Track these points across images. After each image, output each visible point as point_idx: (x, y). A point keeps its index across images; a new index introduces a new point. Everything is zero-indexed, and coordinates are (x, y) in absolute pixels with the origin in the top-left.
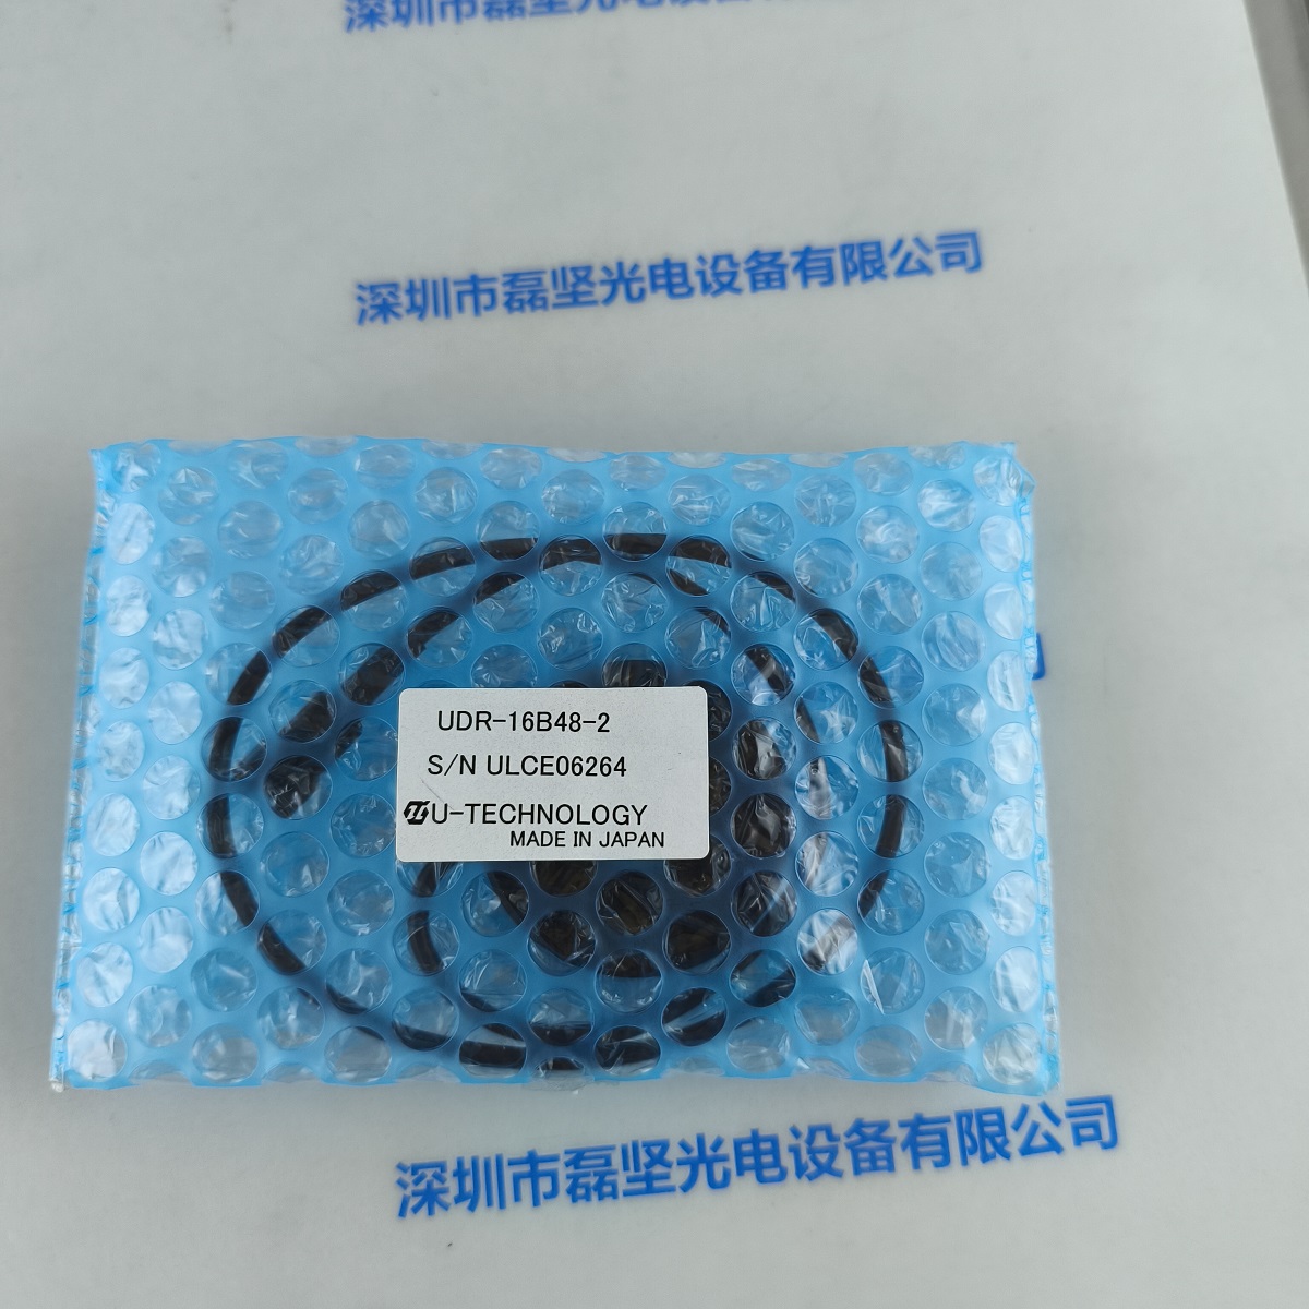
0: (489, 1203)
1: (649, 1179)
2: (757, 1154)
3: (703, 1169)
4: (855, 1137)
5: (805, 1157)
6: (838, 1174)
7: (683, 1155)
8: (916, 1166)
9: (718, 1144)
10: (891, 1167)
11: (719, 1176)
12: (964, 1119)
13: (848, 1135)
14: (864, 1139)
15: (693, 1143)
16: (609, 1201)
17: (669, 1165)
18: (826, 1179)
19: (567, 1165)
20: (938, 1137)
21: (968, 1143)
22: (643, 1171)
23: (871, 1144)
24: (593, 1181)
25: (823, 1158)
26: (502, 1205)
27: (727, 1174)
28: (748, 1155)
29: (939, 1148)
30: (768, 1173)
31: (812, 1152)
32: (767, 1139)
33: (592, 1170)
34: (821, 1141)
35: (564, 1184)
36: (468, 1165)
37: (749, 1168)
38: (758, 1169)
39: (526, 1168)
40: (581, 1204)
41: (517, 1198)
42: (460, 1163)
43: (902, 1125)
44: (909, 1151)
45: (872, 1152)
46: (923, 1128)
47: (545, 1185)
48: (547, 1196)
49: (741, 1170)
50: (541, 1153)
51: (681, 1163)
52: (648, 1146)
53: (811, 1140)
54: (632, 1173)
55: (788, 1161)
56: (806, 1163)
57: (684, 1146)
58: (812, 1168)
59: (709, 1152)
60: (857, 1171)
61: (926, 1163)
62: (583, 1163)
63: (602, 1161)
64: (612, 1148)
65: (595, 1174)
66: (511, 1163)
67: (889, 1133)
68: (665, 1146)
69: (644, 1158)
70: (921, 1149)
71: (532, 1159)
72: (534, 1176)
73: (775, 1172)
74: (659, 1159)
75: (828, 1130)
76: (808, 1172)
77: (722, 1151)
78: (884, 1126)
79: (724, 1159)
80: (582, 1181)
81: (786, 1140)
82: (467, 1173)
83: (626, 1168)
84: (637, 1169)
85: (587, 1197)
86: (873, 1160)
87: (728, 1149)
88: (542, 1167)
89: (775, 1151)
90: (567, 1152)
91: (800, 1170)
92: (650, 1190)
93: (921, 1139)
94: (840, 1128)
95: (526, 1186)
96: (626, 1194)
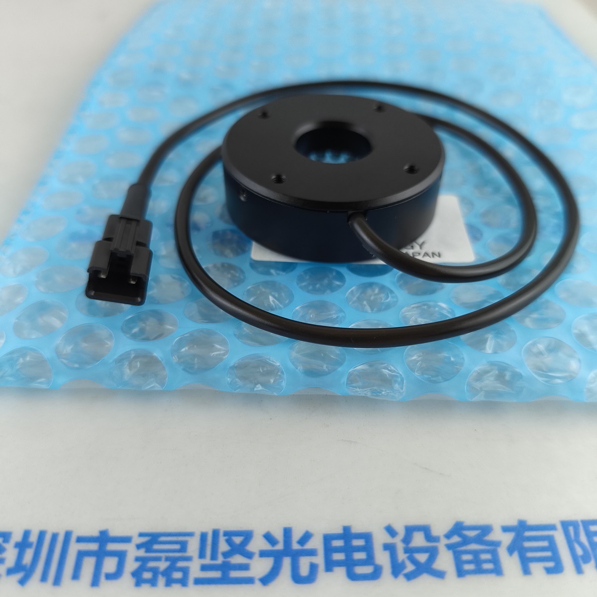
0: (44, 578)
1: (226, 568)
2: (348, 549)
3: (287, 562)
4: (456, 539)
5: (402, 556)
6: (440, 575)
7: (267, 546)
8: (526, 571)
9: (307, 537)
10: (498, 571)
11: (304, 571)
12: (571, 529)
13: (448, 536)
14: (466, 541)
15: (279, 535)
16: (176, 587)
17: (249, 555)
18: (425, 580)
19: (139, 547)
20: (545, 544)
21: (579, 552)
22: (220, 560)
23: (474, 547)
24: (163, 565)
25: (422, 558)
26: (57, 581)
27: (313, 568)
28: (338, 550)
29: (548, 554)
30: (360, 570)
31: (409, 551)
32: (359, 536)
33: (163, 555)
34: (419, 540)
35: (131, 565)
36: (33, 538)
37: (339, 564)
38: (349, 565)
39: (94, 547)
40: (146, 588)
41: (76, 576)
42: (27, 534)
43: (506, 529)
44: (516, 555)
45: (476, 553)
46: (528, 534)
47: (110, 565)
48: (109, 577)
49: (330, 566)
50: (114, 532)
51: (263, 554)
52: (229, 535)
53: (407, 539)
54: (207, 561)
55: (382, 558)
56: (403, 562)
57: (268, 537)
58: (410, 567)
59: (296, 546)
60: (461, 573)
61: (537, 568)
62: (156, 547)
63: (177, 547)
64: (191, 534)
65: (167, 559)
66: (80, 540)
67: (492, 537)
68: (247, 536)
69: (223, 547)
70: (530, 555)
71: (103, 538)
72: (100, 555)
73: (368, 570)
74: (241, 549)
75: (426, 530)
76: (406, 571)
77: (309, 546)
78: (486, 530)
79: (312, 553)
80: (151, 564)
81: (380, 538)
82: (29, 545)
83: (202, 555)
84: (214, 557)
85: (153, 582)
86: (477, 561)
87: (316, 543)
88: (111, 547)
89: (368, 548)
90: (141, 535)
91: (397, 569)
92: (225, 580)
93: (527, 544)
94: (440, 528)
95: (89, 564)
96: (198, 581)
